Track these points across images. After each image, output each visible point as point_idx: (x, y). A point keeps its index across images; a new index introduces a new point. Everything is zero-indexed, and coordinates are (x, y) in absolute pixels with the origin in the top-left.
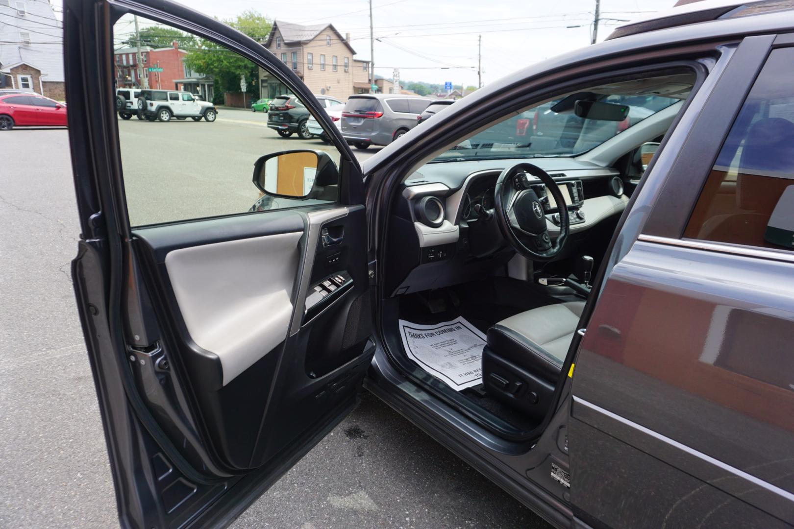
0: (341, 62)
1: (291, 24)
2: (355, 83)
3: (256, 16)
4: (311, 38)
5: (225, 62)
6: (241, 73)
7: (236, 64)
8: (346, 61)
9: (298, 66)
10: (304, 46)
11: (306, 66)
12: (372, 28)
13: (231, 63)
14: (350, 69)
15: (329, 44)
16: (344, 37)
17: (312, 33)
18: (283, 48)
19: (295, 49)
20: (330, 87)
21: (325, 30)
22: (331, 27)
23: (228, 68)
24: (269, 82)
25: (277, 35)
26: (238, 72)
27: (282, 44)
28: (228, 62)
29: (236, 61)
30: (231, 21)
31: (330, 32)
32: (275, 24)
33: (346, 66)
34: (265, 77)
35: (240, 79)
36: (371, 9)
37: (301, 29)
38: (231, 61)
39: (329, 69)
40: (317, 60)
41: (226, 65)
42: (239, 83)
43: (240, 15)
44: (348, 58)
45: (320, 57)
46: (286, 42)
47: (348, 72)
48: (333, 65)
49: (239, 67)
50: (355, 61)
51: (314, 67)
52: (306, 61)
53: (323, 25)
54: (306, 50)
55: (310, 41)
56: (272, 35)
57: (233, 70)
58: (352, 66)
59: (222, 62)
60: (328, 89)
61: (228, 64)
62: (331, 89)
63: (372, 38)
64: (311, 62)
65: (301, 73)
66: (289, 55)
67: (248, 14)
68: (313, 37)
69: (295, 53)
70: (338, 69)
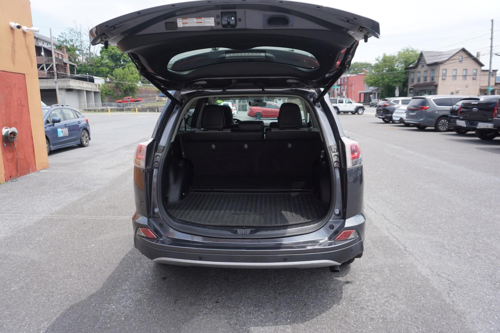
0: (470, 72)
2: (481, 86)
3: (411, 50)
4: (447, 59)
6: (396, 85)
7: (394, 80)
8: (475, 71)
9: (435, 78)
10: (441, 65)
11: (440, 78)
12: (491, 47)
13: (391, 79)
14: (478, 77)
15: (461, 61)
16: (475, 55)
17: (448, 56)
18: (426, 68)
19: (433, 67)
20: (459, 91)
21: (459, 52)
22: (464, 50)
23: (388, 83)
24: (414, 89)
25: (422, 60)
26: (394, 85)
27: (425, 66)
28: (388, 79)
30: (394, 55)
31: (462, 53)
32: (421, 54)
33: (475, 75)
34: (412, 86)
35: (395, 89)
37: (440, 54)
38: (391, 78)
39: (460, 79)
40: (450, 73)
41: (387, 81)
42: (394, 91)
43: (400, 50)
44: (477, 70)
45: (453, 71)
46: (428, 63)
47: (476, 79)
48: (463, 76)
49: (396, 82)
50: (483, 71)
51: (447, 78)
52: (441, 74)
53: (460, 48)
54: (442, 67)
55: (445, 61)
56: (419, 60)
57: (391, 84)
58: (480, 75)
59: (385, 79)
60: (458, 92)
62: (459, 92)
63: (491, 54)
64: (445, 75)
65: (436, 83)
66: (429, 71)
67: (406, 49)
68: (448, 58)
69: (433, 70)
70: (467, 78)
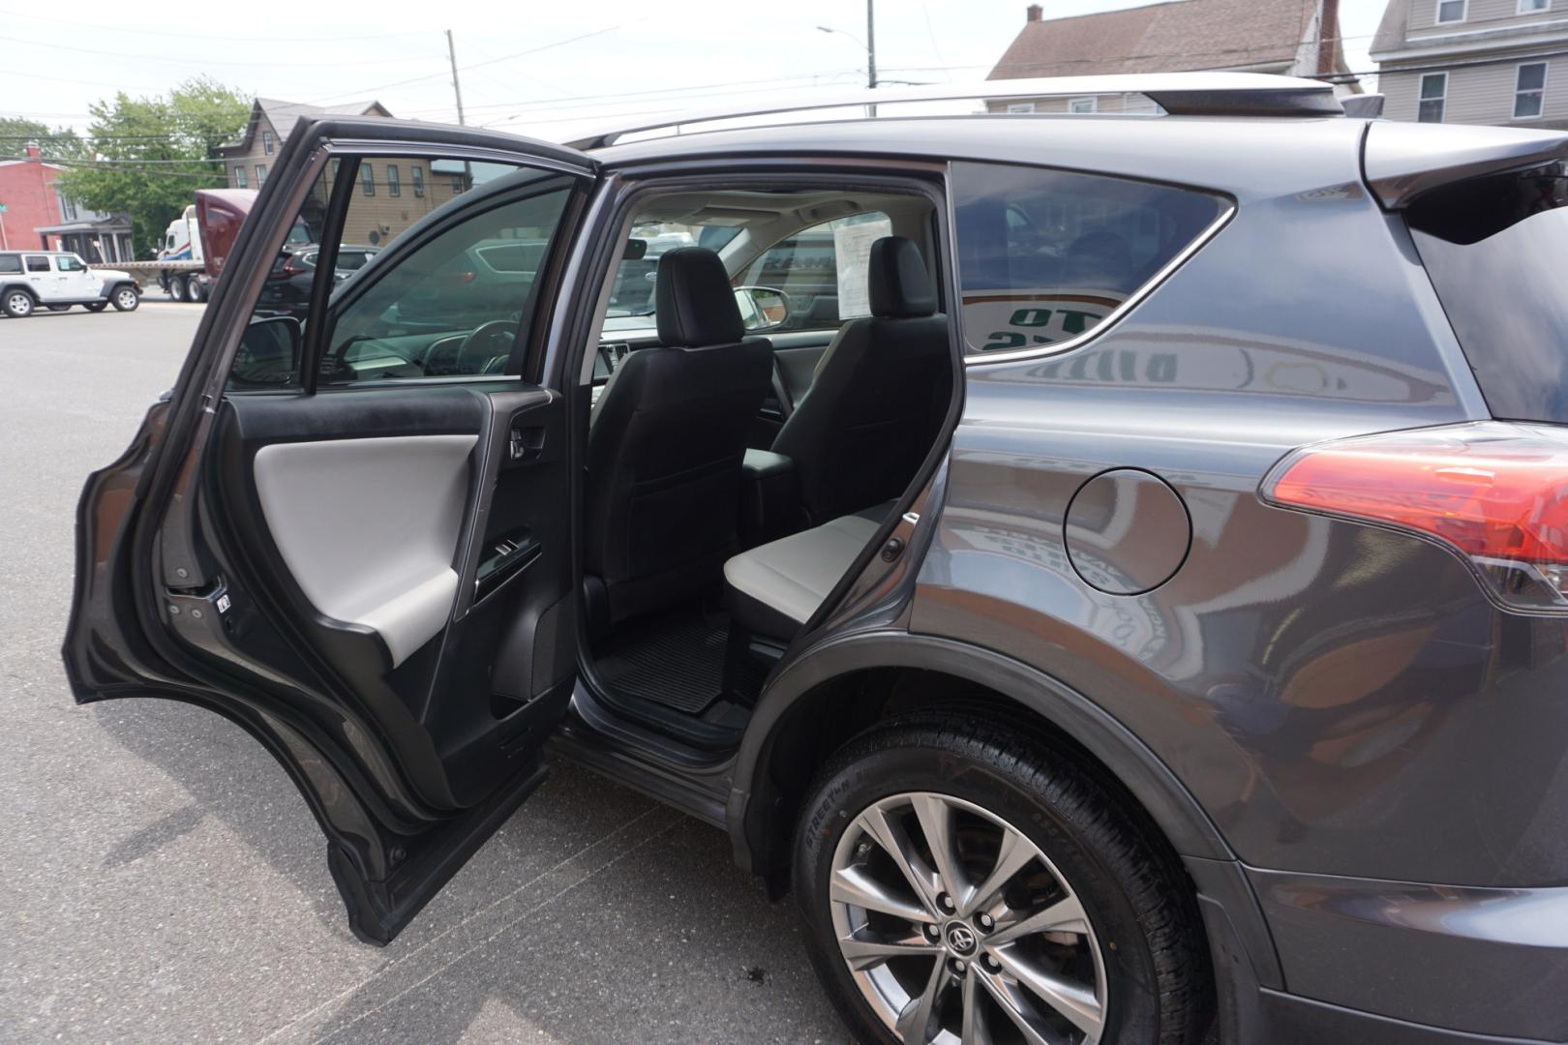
0: (407, 176)
1: (294, 105)
3: (214, 89)
5: (153, 187)
7: (180, 189)
8: (416, 173)
12: (460, 109)
13: (167, 187)
14: (427, 190)
20: (388, 229)
22: (378, 108)
23: (161, 197)
25: (263, 127)
27: (276, 146)
28: (158, 186)
29: (175, 183)
30: (158, 101)
32: (257, 106)
33: (418, 183)
36: (455, 71)
38: (167, 182)
39: (383, 192)
41: (156, 193)
43: (177, 88)
44: (421, 169)
46: (282, 136)
47: (422, 196)
48: (390, 184)
50: (437, 174)
53: (366, 103)
56: (253, 128)
58: (431, 185)
59: (147, 185)
60: (385, 231)
61: (159, 190)
62: (390, 232)
67: (196, 86)
70: (401, 192)
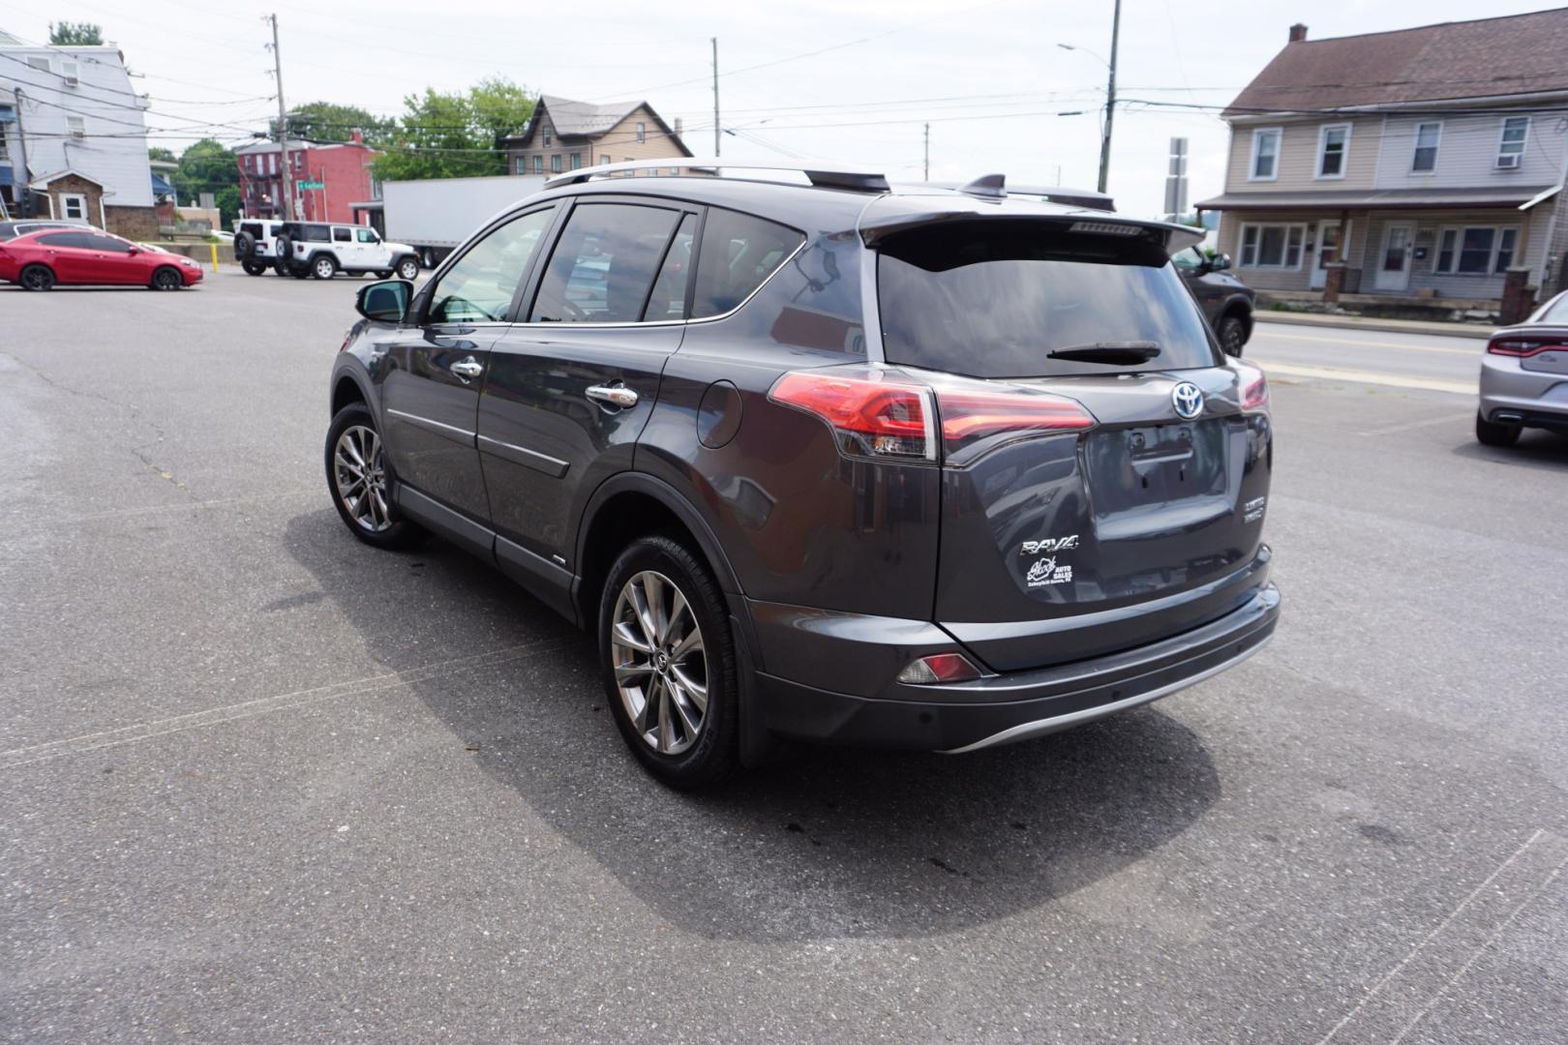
1: (573, 103)
3: (506, 85)
4: (607, 127)
10: (595, 143)
12: (717, 112)
15: (642, 140)
16: (671, 126)
17: (609, 119)
18: (556, 147)
19: (576, 148)
21: (632, 114)
22: (645, 108)
25: (544, 122)
27: (553, 139)
31: (643, 118)
32: (541, 104)
36: (716, 76)
37: (587, 111)
38: (458, 168)
43: (476, 85)
46: (560, 134)
53: (632, 103)
54: (598, 150)
55: (606, 133)
56: (535, 123)
63: (717, 130)
66: (566, 158)
67: (492, 83)
68: (611, 126)
69: (577, 156)
